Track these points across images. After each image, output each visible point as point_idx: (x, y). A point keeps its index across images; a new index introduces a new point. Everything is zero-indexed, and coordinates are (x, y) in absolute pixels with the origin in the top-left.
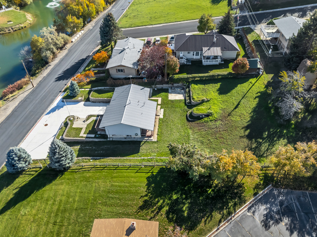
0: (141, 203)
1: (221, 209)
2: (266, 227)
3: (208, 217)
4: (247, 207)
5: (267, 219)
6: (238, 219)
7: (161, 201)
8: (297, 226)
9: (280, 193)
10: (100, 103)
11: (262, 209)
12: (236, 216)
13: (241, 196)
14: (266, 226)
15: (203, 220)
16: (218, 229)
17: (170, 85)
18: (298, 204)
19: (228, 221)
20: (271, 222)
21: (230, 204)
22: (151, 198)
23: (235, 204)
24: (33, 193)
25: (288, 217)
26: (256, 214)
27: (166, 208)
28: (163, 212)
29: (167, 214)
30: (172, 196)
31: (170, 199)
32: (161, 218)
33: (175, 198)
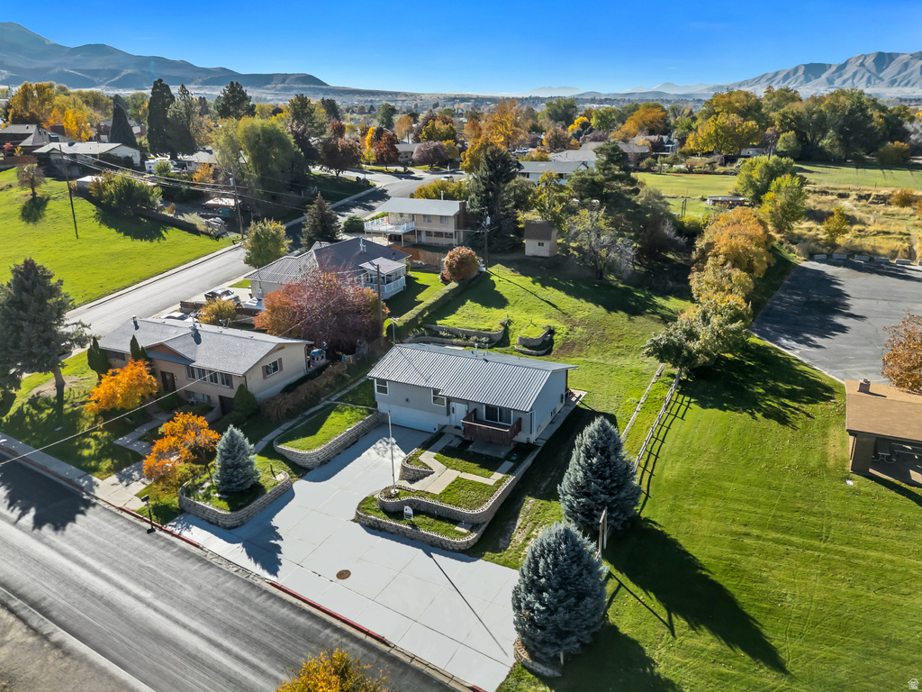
10: (339, 454)
22: (759, 411)
24: (707, 576)
27: (787, 401)
28: (796, 405)
29: (800, 402)
30: (758, 393)
31: (765, 395)
32: (808, 408)
33: (761, 391)
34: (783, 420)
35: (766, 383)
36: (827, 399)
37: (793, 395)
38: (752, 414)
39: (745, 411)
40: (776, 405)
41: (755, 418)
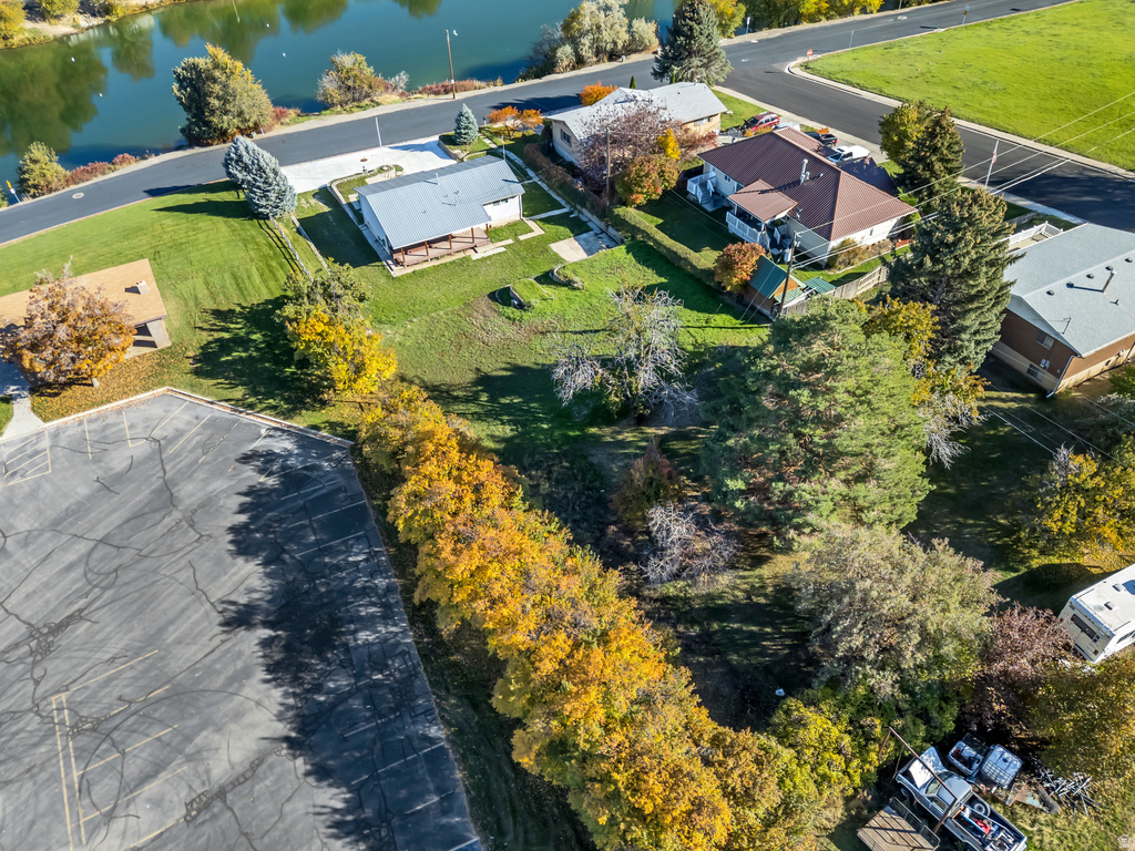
0: (224, 308)
1: (255, 393)
2: (243, 458)
3: (230, 384)
4: (278, 426)
5: (262, 456)
6: (245, 421)
7: (239, 326)
8: (264, 500)
9: (339, 461)
11: (284, 445)
12: (251, 417)
13: (300, 409)
14: (246, 459)
15: (222, 381)
16: (212, 403)
17: (602, 225)
18: (325, 491)
19: (235, 410)
20: (259, 463)
21: (271, 401)
22: (241, 313)
23: (274, 408)
25: (282, 483)
26: (269, 440)
27: (226, 335)
28: (217, 335)
29: (216, 341)
30: (255, 333)
31: (247, 334)
32: (205, 337)
33: (254, 337)
34: (217, 314)
35: (258, 349)
36: (196, 360)
37: (225, 346)
38: (243, 308)
39: (251, 308)
40: (232, 326)
41: (239, 305)
